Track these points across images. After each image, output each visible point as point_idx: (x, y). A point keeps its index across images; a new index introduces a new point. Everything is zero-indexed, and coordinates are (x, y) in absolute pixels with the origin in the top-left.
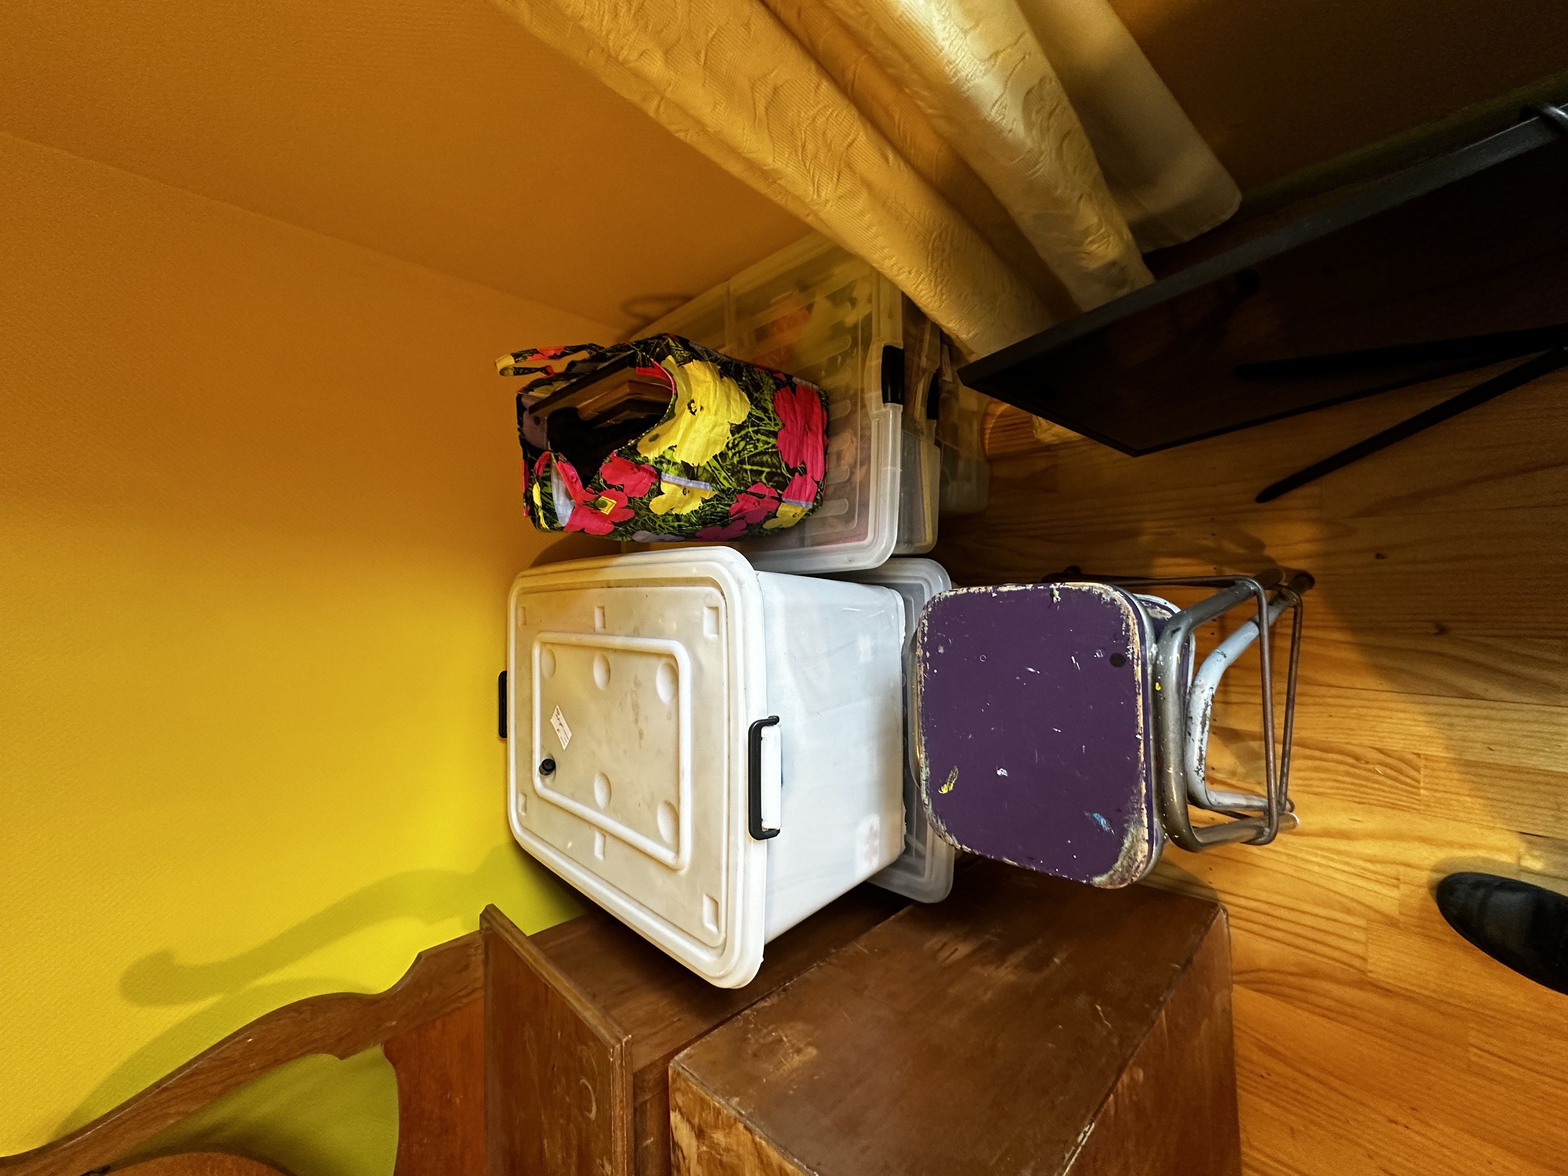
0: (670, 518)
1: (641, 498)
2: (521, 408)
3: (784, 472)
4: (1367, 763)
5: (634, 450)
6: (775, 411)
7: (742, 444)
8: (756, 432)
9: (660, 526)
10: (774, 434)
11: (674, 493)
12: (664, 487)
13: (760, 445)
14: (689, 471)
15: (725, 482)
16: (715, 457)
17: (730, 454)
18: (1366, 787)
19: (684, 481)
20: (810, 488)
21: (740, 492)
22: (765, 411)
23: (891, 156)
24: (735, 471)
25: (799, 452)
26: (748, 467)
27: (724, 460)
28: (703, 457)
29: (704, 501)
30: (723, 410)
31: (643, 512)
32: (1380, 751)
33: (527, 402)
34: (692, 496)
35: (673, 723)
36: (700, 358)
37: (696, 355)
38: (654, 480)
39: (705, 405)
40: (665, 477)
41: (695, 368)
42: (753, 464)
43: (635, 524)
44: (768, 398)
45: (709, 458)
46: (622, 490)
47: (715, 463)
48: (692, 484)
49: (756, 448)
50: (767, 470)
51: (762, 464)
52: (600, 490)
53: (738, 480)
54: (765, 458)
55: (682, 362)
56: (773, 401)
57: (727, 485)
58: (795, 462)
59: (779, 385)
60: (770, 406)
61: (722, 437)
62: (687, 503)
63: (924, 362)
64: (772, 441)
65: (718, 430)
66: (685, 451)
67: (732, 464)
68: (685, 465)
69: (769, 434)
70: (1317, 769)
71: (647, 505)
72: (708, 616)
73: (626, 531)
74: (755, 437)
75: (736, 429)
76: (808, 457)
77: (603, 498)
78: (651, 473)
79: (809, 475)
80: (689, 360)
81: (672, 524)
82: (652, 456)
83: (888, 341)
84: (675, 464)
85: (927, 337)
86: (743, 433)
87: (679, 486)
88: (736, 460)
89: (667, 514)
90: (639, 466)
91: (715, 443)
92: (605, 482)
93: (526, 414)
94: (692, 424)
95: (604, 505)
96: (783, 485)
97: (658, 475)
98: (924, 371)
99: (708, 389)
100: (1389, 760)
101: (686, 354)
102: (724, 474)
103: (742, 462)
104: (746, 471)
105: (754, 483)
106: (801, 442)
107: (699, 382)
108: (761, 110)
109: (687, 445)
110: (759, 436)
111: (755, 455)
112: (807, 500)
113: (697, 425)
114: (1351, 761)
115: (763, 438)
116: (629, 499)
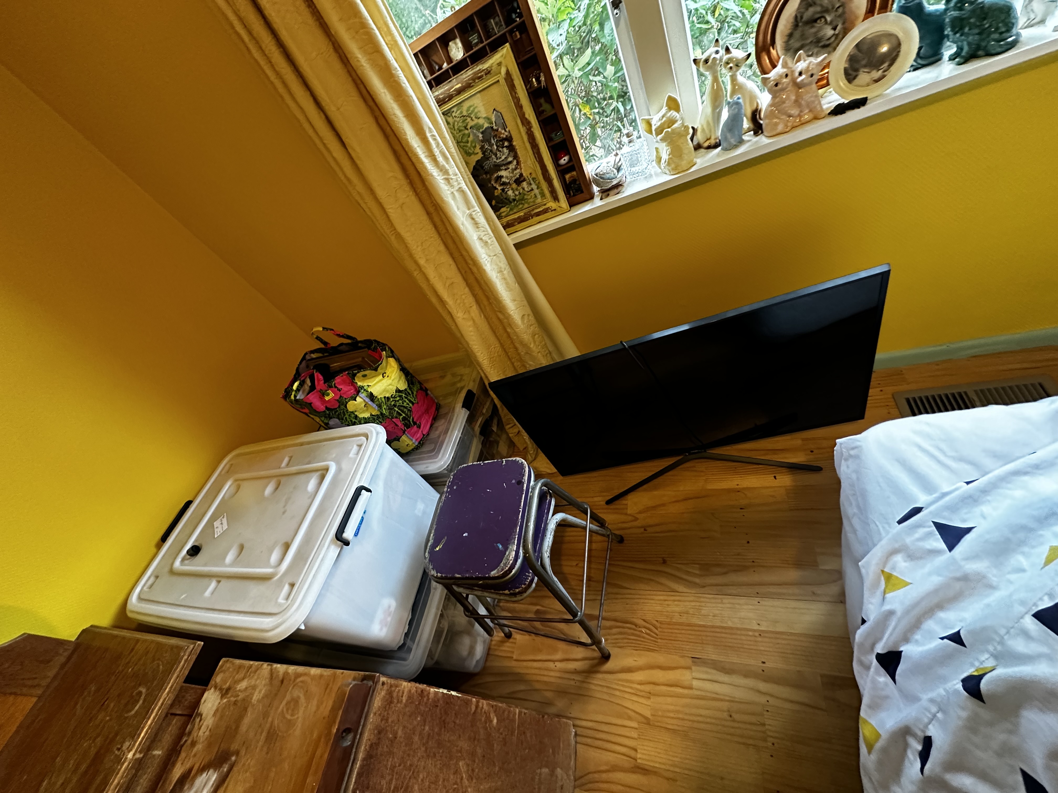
0: (353, 416)
1: (346, 399)
2: (304, 358)
3: (411, 421)
4: (640, 627)
5: (354, 375)
6: (416, 396)
7: (398, 398)
8: (406, 398)
9: (346, 418)
10: (413, 404)
11: (361, 403)
12: (358, 399)
13: (405, 404)
14: (371, 397)
15: (384, 410)
16: (385, 397)
17: (391, 400)
18: (639, 641)
19: (367, 400)
20: (419, 435)
21: (389, 418)
22: (413, 393)
23: (482, 316)
24: (390, 409)
25: (420, 417)
26: (397, 409)
27: (388, 401)
28: (381, 394)
29: (371, 415)
30: (396, 381)
31: (343, 407)
32: (644, 620)
33: (308, 357)
34: (367, 410)
35: (310, 500)
36: (394, 358)
37: (393, 356)
38: (355, 393)
39: (390, 376)
40: (360, 395)
41: (392, 361)
42: (399, 409)
43: (335, 413)
44: (415, 390)
45: (382, 396)
46: (340, 391)
47: (383, 400)
48: (370, 403)
49: (403, 403)
50: (404, 415)
51: (403, 411)
52: (330, 387)
53: (390, 412)
54: (405, 410)
55: (388, 357)
56: (417, 392)
57: (384, 412)
58: (417, 420)
59: (421, 389)
60: (415, 393)
61: (391, 391)
62: (363, 412)
63: (484, 411)
64: (411, 405)
65: (390, 387)
66: (374, 388)
67: (391, 404)
68: (371, 394)
69: (410, 401)
70: (621, 633)
71: (347, 403)
72: (355, 448)
73: (329, 415)
74: (404, 399)
75: (398, 391)
76: (423, 422)
77: (330, 391)
78: (356, 389)
79: (421, 430)
80: (389, 357)
81: (352, 419)
82: (359, 384)
83: (470, 387)
84: (367, 391)
85: (488, 403)
86: (400, 394)
87: (364, 400)
88: (393, 403)
89: (352, 412)
90: (353, 384)
91: (387, 391)
92: (335, 384)
93: (304, 361)
94: (381, 380)
95: (328, 395)
96: (408, 426)
97: (358, 392)
98: (483, 414)
99: (393, 371)
100: (647, 625)
101: (391, 355)
102: (385, 407)
103: (395, 406)
104: (395, 410)
105: (396, 417)
106: (423, 414)
107: (391, 366)
108: (447, 285)
109: (376, 387)
110: (406, 400)
111: (402, 406)
112: (416, 440)
113: (383, 381)
114: (634, 627)
115: (407, 401)
116: (341, 396)
